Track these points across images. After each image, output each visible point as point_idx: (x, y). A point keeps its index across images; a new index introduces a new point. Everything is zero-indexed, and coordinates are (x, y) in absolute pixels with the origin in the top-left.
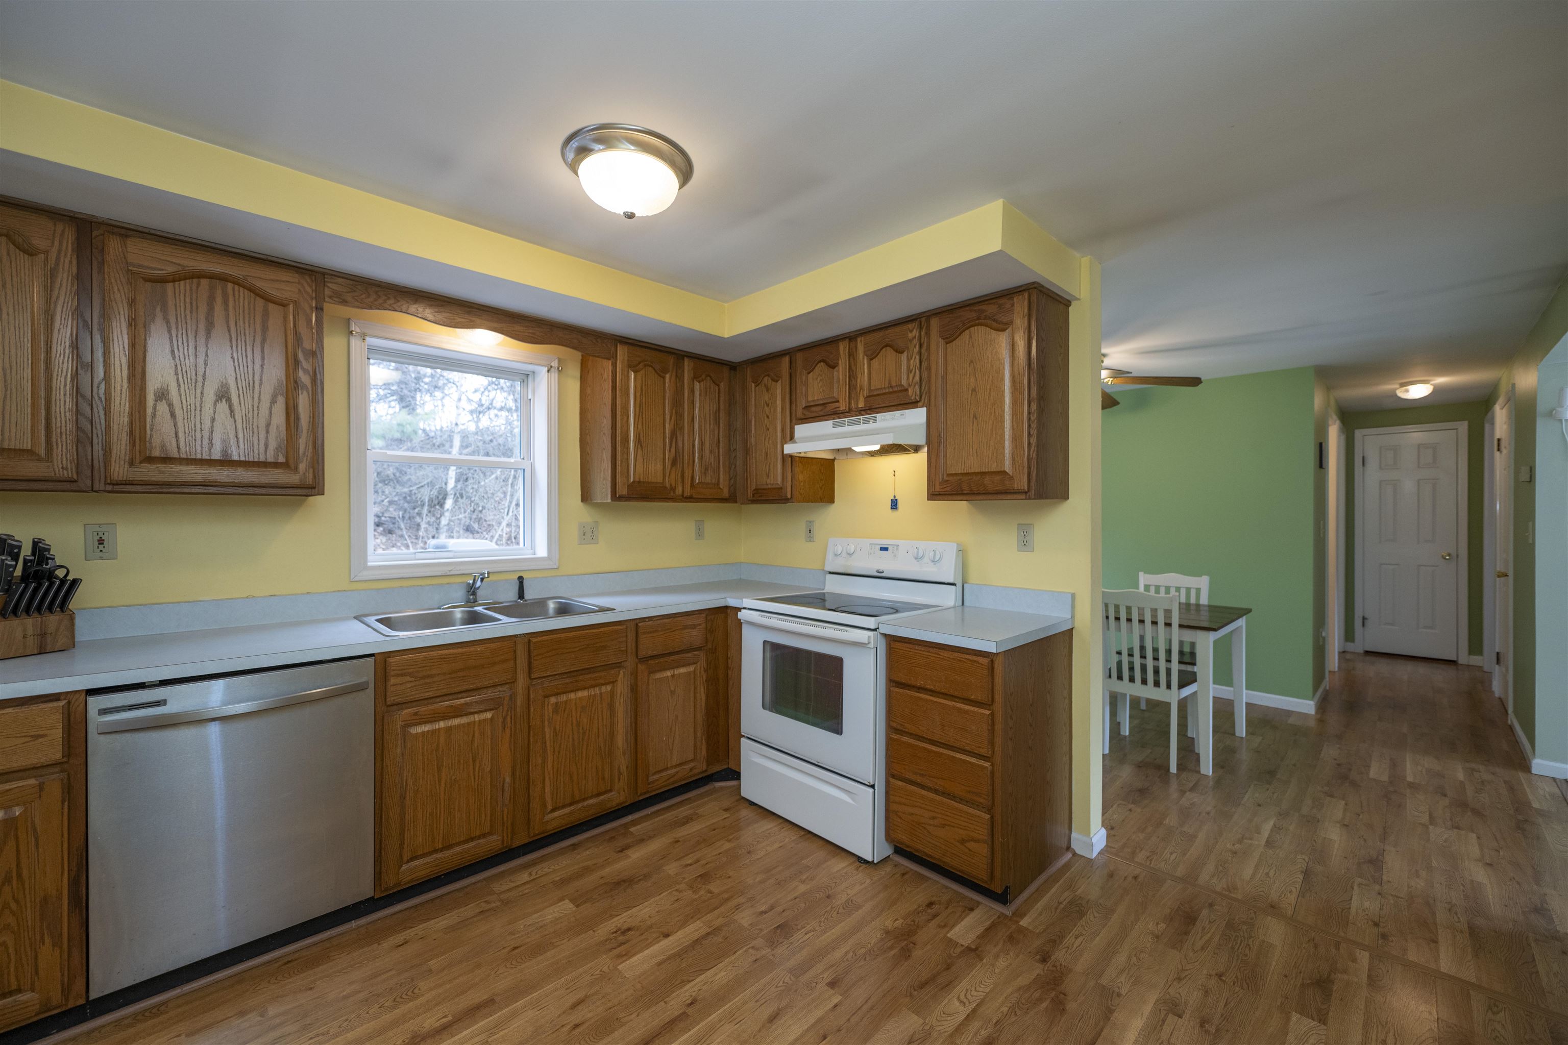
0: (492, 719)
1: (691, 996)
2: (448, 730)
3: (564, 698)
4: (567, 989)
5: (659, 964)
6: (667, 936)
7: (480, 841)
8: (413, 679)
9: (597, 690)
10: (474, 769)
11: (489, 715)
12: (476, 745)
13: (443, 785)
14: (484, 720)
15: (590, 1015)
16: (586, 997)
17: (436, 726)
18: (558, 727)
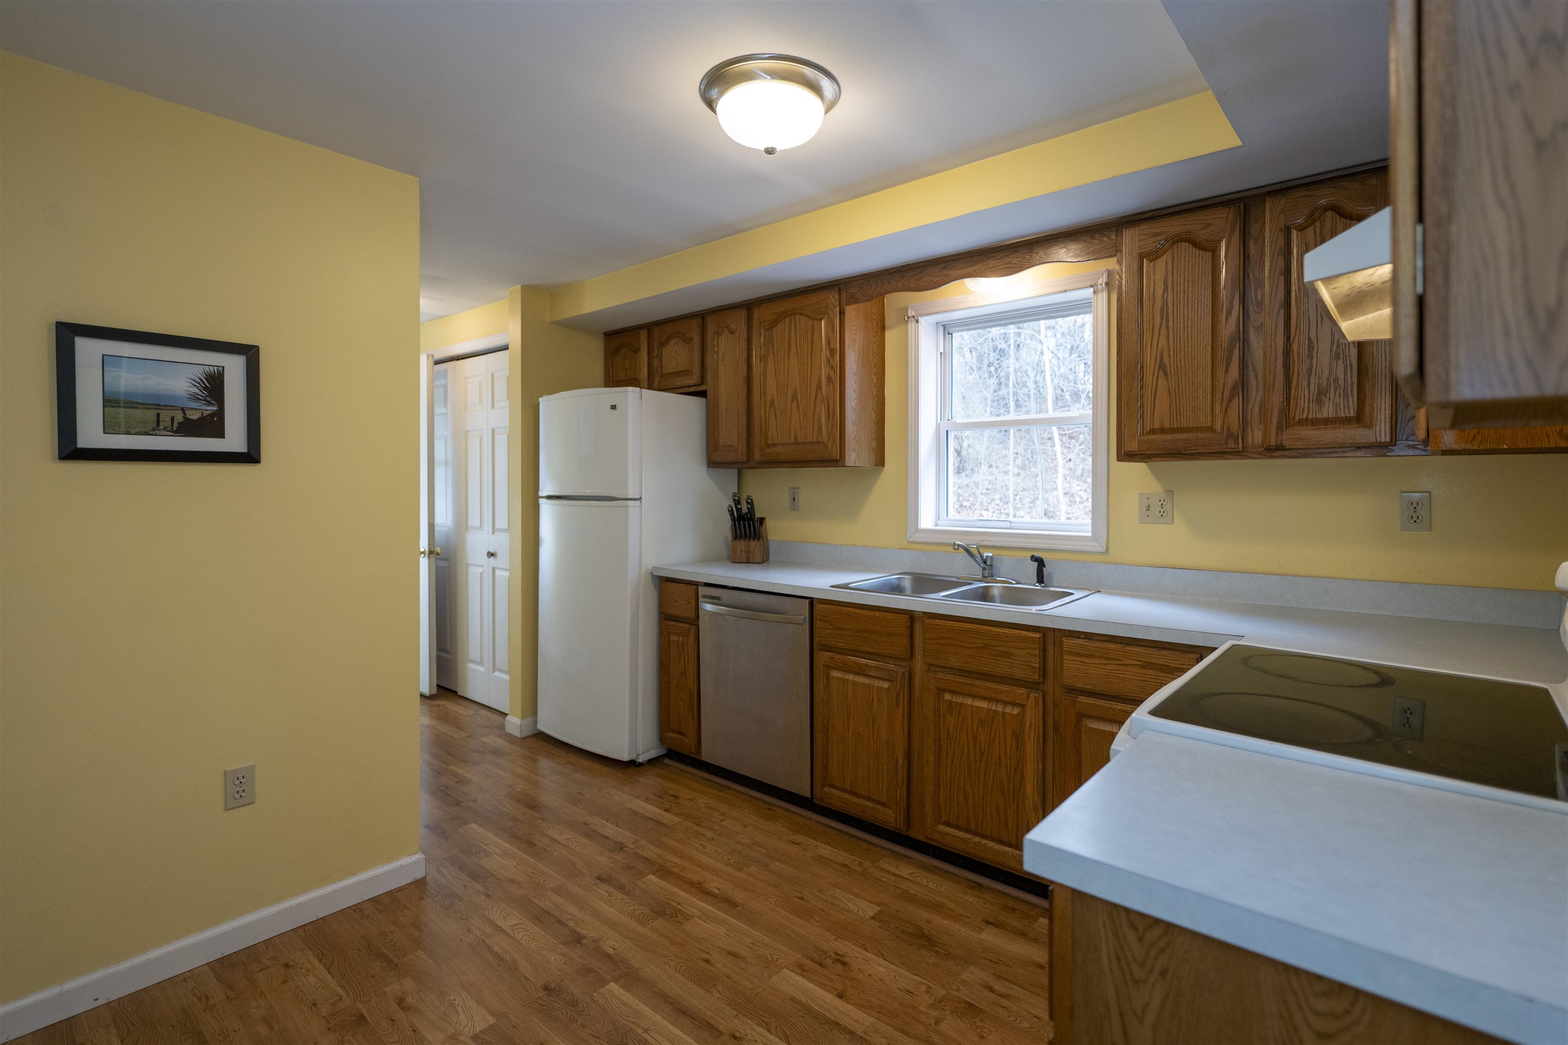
0: (888, 690)
1: (747, 1035)
2: (855, 683)
3: (959, 699)
4: (752, 943)
5: (793, 999)
6: (840, 996)
7: (878, 807)
8: (830, 627)
9: (1000, 708)
10: (873, 731)
11: (886, 685)
12: (875, 710)
13: (851, 733)
14: (881, 688)
15: (720, 966)
16: (743, 958)
17: (847, 677)
18: (951, 730)
